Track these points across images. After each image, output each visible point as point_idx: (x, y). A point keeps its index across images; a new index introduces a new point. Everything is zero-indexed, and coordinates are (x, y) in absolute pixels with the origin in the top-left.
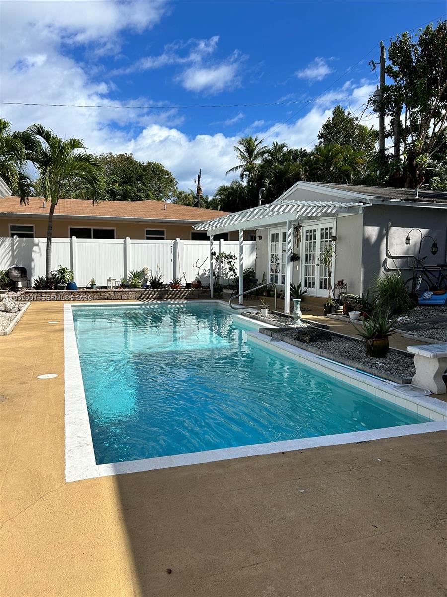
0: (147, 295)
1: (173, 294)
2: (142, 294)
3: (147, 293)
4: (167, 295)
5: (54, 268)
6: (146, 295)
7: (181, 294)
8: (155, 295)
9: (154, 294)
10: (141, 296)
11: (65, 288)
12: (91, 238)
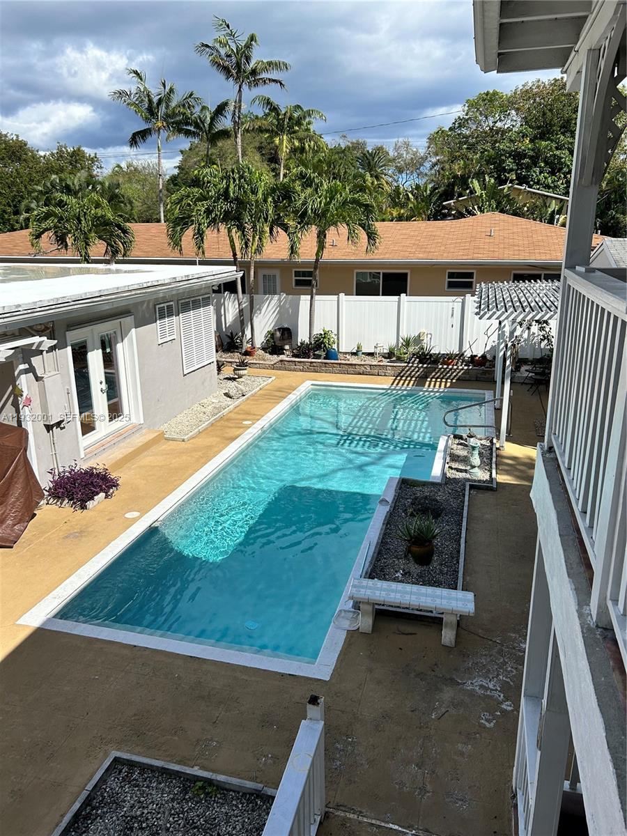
0: (409, 372)
1: (441, 374)
2: (403, 370)
3: (409, 369)
4: (433, 374)
5: (317, 330)
6: (407, 371)
7: (452, 373)
8: (419, 373)
9: (418, 371)
10: (401, 372)
11: (323, 357)
12: (379, 295)
